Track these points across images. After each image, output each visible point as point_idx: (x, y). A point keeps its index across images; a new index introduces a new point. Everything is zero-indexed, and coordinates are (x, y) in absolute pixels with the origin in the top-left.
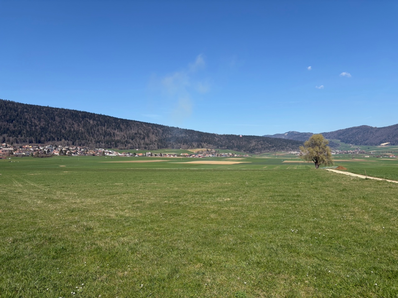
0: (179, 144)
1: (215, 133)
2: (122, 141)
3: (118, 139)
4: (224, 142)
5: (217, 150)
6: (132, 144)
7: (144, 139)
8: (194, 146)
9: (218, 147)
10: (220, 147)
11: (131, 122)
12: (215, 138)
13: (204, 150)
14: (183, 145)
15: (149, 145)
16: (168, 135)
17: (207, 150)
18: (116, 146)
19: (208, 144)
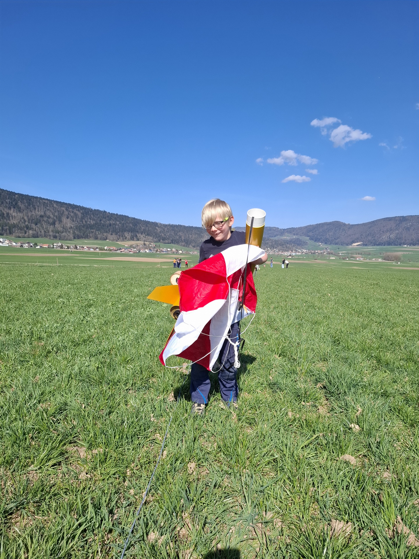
0: (105, 234)
1: (157, 222)
2: (19, 226)
3: (15, 222)
4: (168, 234)
5: (158, 244)
6: (35, 230)
7: (54, 224)
8: (126, 238)
9: (159, 241)
10: (161, 241)
11: (35, 199)
12: (157, 228)
13: (139, 243)
14: (111, 236)
15: (60, 233)
16: (89, 220)
17: (145, 244)
18: (11, 233)
19: (146, 235)
